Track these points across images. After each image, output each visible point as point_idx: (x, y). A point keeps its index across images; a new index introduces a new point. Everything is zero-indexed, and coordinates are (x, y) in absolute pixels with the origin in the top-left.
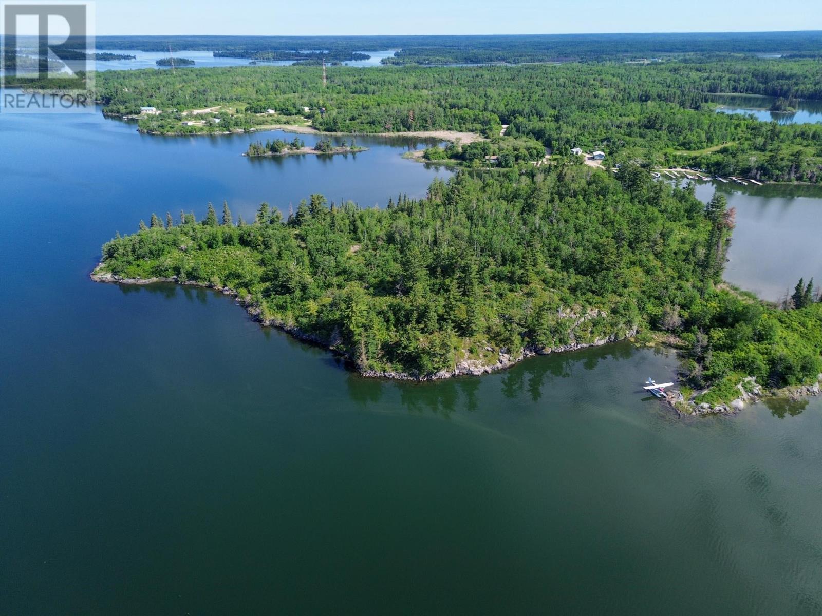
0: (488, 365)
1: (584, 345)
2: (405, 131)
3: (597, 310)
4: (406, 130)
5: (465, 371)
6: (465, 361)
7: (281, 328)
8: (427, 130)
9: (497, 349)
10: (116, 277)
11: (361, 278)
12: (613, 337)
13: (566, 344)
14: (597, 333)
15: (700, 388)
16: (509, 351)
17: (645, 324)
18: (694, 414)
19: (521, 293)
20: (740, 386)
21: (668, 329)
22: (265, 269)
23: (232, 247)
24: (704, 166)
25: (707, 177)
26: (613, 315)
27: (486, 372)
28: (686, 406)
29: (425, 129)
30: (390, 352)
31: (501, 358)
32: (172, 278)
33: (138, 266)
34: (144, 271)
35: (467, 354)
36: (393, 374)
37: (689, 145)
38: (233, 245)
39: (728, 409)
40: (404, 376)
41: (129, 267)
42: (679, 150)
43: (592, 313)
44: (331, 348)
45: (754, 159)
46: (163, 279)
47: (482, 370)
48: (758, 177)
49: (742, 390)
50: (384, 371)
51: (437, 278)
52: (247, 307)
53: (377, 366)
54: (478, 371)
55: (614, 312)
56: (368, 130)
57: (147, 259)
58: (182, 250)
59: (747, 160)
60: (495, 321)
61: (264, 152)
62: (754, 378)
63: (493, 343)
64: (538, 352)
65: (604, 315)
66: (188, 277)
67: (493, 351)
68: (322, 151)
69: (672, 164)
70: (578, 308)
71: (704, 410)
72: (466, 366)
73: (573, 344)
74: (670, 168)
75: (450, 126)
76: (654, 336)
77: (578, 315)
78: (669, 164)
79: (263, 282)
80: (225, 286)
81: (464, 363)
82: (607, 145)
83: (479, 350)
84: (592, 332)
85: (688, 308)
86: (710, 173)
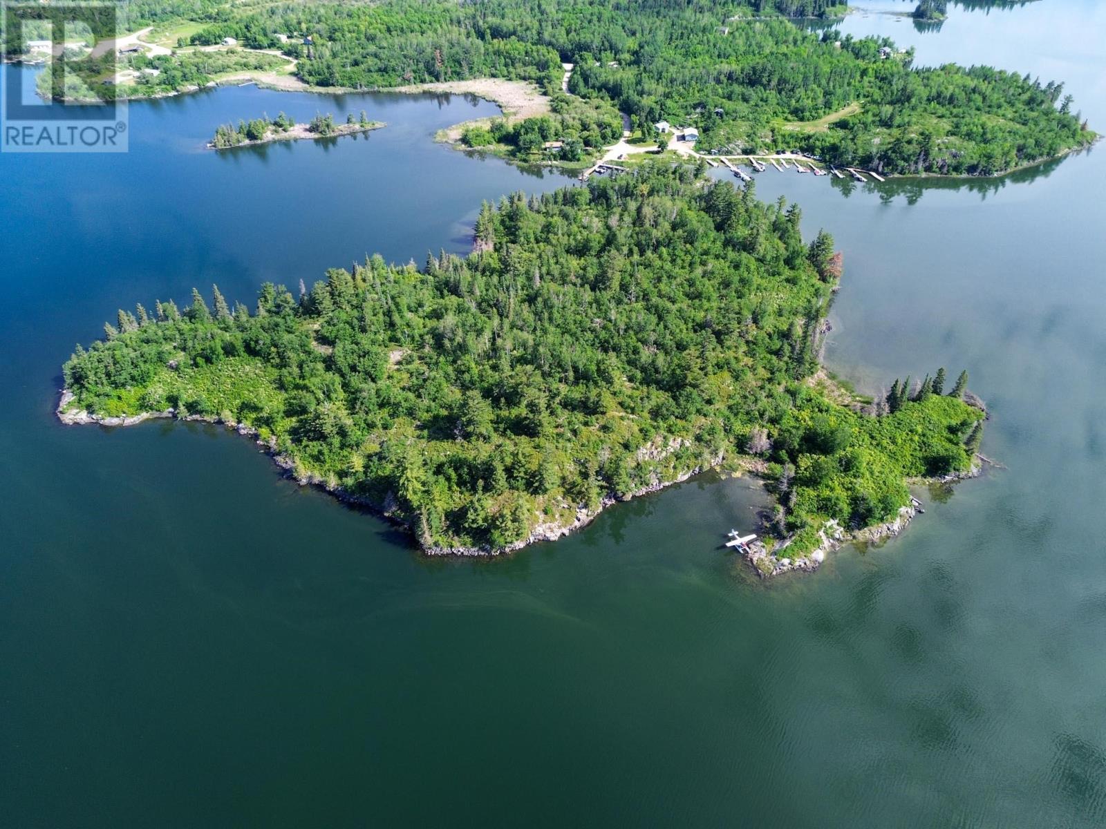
0: (565, 526)
1: (667, 484)
2: (431, 82)
3: (679, 440)
4: (434, 79)
5: (540, 538)
6: (539, 526)
7: (321, 487)
8: (463, 79)
9: (574, 505)
10: (94, 416)
11: (411, 413)
12: (697, 469)
13: (647, 485)
14: (680, 468)
15: (782, 538)
16: (586, 506)
17: (732, 448)
18: (774, 573)
19: (598, 426)
20: (821, 533)
21: (756, 453)
22: (286, 395)
23: (237, 358)
24: (818, 151)
25: (821, 168)
26: (697, 443)
27: (563, 534)
28: (767, 563)
29: (459, 76)
30: (456, 521)
31: (579, 515)
32: (168, 411)
33: (119, 398)
34: (130, 406)
35: (542, 516)
36: (462, 550)
37: (802, 112)
38: (239, 356)
39: (808, 563)
40: (474, 551)
41: (108, 402)
42: (789, 121)
43: (674, 444)
44: (386, 514)
45: (877, 141)
46: (156, 414)
47: (559, 534)
48: (880, 169)
49: (824, 537)
50: (451, 547)
51: (501, 409)
52: (274, 456)
53: (442, 540)
54: (554, 536)
55: (698, 439)
56: (380, 82)
57: (129, 388)
58: (171, 367)
59: (868, 143)
60: (571, 468)
61: (239, 141)
62: (837, 521)
63: (570, 499)
64: (619, 500)
65: (687, 444)
66: (189, 411)
67: (569, 508)
68: (321, 132)
69: (781, 146)
70: (659, 440)
71: (785, 568)
72: (541, 532)
73: (654, 484)
74: (778, 153)
75: (494, 71)
76: (740, 462)
77: (659, 449)
78: (776, 147)
79: (288, 417)
80: (239, 422)
81: (539, 528)
82: (702, 114)
83: (554, 509)
84: (675, 468)
85: (778, 424)
86: (825, 161)
